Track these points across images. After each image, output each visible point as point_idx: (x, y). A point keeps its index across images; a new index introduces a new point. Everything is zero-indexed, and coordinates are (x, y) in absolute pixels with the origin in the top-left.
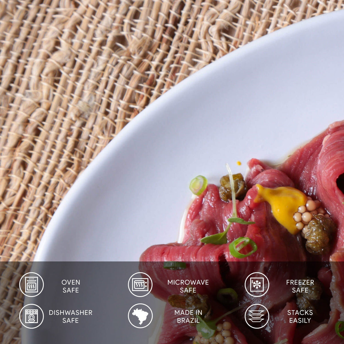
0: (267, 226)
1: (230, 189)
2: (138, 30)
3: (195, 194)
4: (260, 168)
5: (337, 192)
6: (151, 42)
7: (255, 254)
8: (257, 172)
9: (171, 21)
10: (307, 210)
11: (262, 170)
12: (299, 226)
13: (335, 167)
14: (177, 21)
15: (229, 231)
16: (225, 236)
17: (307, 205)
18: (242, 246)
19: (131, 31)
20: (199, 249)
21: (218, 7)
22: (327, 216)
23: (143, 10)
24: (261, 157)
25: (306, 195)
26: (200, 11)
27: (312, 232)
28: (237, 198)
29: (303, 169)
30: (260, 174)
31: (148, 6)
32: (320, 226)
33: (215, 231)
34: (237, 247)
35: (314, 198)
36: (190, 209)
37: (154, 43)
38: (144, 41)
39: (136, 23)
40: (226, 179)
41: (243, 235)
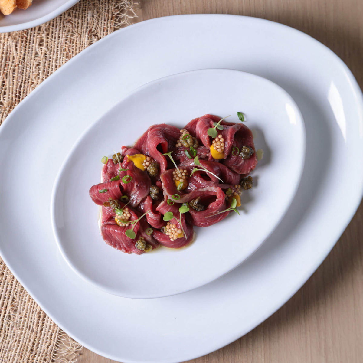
0: (133, 170)
1: (117, 159)
2: (6, 99)
3: (104, 163)
4: (126, 149)
5: (157, 152)
6: (12, 102)
7: (132, 181)
8: (126, 151)
9: (18, 93)
10: (147, 161)
11: (127, 150)
12: (145, 167)
13: (155, 142)
14: (20, 93)
15: (120, 174)
16: (119, 176)
17: (147, 159)
18: (126, 179)
19: (4, 99)
20: (111, 184)
21: (34, 84)
22: (155, 161)
23: (7, 91)
24: (125, 145)
25: (145, 155)
26: (28, 87)
27: (151, 169)
28: (120, 162)
29: (142, 146)
30: (127, 152)
31: (8, 89)
32: (154, 166)
33: (115, 176)
34: (125, 179)
35: (148, 156)
36: (103, 169)
37: (13, 102)
38: (9, 102)
39: (5, 96)
40: (115, 155)
41: (126, 175)
